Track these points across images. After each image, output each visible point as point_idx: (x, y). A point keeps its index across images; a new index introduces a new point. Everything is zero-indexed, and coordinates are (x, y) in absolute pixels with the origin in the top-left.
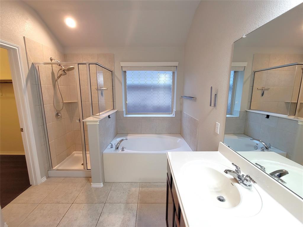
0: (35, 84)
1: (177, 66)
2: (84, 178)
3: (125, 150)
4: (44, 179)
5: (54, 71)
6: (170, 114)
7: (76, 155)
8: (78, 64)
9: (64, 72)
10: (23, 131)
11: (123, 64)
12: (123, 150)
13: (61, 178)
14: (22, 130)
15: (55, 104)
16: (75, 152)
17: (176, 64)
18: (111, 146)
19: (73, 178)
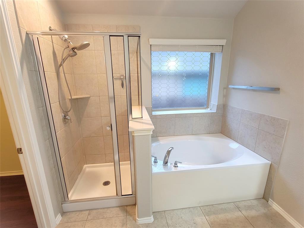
0: (34, 70)
1: (223, 46)
2: (118, 208)
3: (179, 165)
4: (59, 217)
5: (55, 50)
6: (205, 109)
7: (87, 170)
8: (110, 36)
9: (74, 51)
10: (22, 153)
11: (152, 41)
12: (176, 166)
13: (84, 212)
14: (20, 151)
15: (61, 102)
16: (85, 166)
17: (223, 42)
18: (155, 160)
19: (101, 210)
